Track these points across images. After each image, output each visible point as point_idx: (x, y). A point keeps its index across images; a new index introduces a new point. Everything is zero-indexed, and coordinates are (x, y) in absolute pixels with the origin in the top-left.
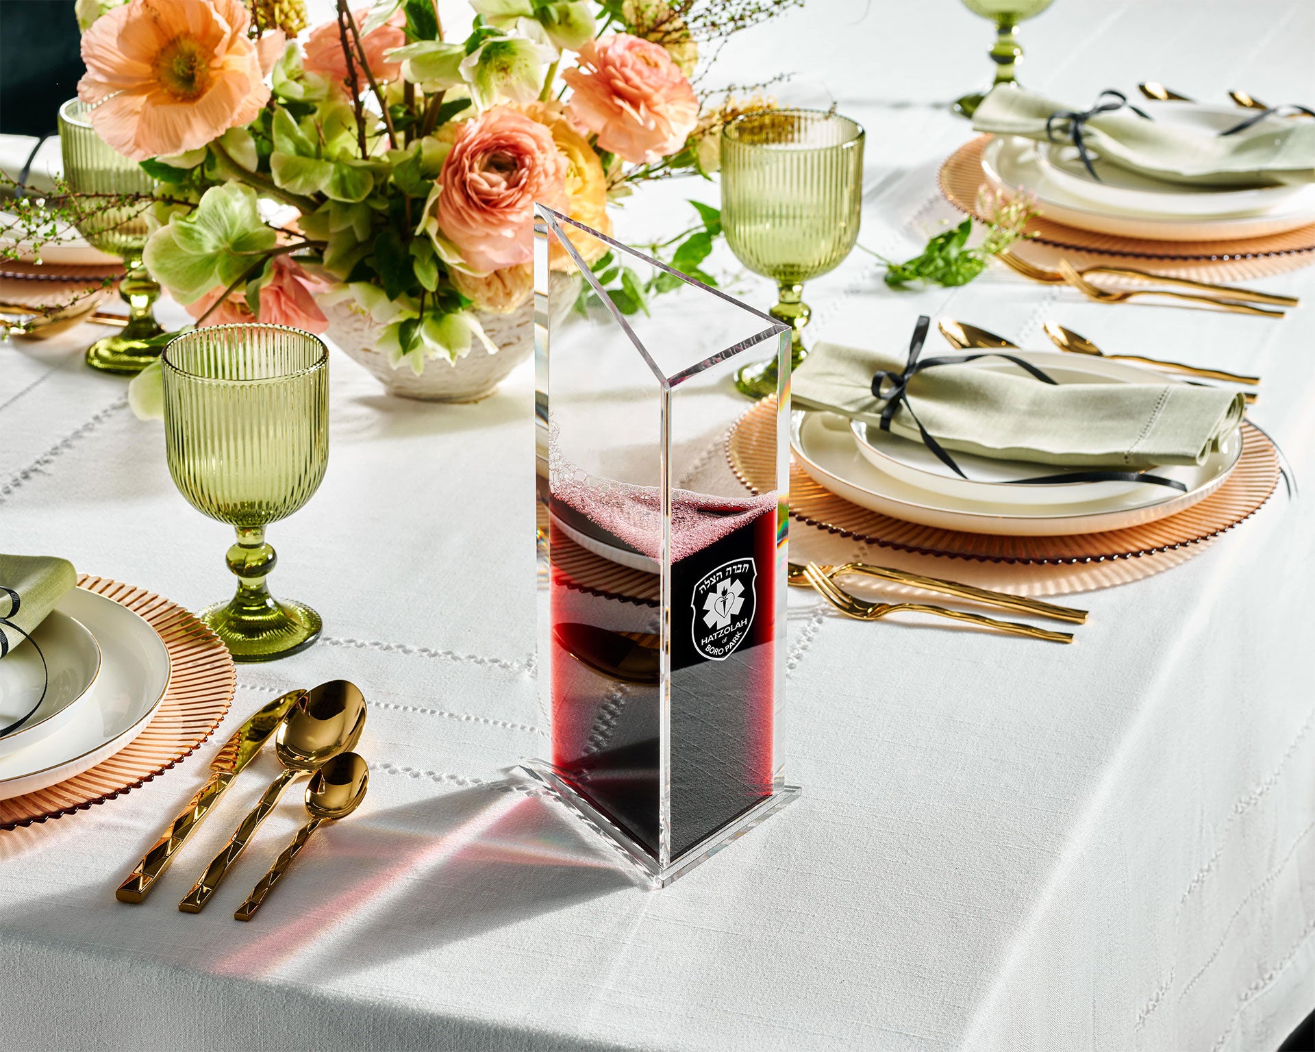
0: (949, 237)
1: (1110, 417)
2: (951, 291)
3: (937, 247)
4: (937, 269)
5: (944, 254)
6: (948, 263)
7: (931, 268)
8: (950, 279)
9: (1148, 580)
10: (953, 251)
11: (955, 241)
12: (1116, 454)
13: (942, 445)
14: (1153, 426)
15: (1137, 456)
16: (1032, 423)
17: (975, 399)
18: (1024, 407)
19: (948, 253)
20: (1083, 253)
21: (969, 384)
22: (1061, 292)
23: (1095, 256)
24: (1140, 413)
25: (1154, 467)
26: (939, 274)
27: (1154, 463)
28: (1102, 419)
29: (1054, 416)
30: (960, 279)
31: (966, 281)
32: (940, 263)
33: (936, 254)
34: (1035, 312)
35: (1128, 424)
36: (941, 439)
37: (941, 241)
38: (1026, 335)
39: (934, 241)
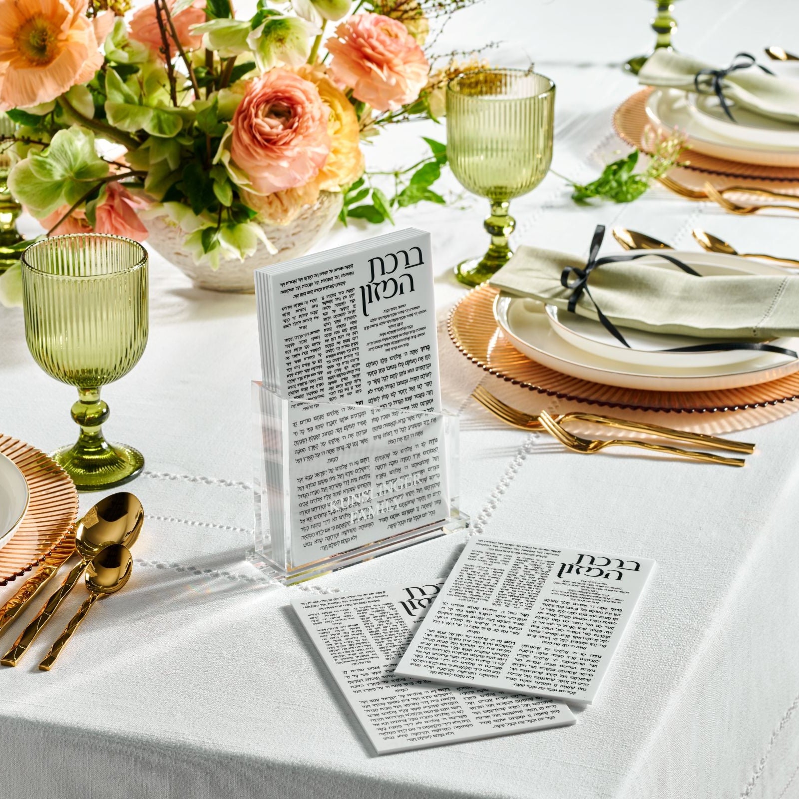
0: (621, 164)
1: (742, 301)
2: (622, 206)
3: (611, 172)
4: (611, 188)
5: (617, 177)
6: (620, 184)
7: (607, 188)
8: (621, 197)
9: (771, 425)
10: (624, 176)
11: (625, 168)
12: (747, 329)
13: (613, 322)
14: (775, 307)
15: (763, 330)
16: (684, 305)
17: (640, 288)
18: (677, 294)
19: (620, 177)
20: (723, 177)
21: (635, 277)
22: (705, 206)
23: (732, 179)
24: (765, 297)
25: (776, 338)
26: (613, 193)
27: (776, 335)
28: (737, 302)
29: (699, 300)
30: (629, 197)
31: (633, 198)
32: (614, 184)
33: (611, 177)
34: (686, 221)
35: (756, 306)
36: (614, 318)
37: (615, 167)
38: (680, 239)
39: (609, 167)
